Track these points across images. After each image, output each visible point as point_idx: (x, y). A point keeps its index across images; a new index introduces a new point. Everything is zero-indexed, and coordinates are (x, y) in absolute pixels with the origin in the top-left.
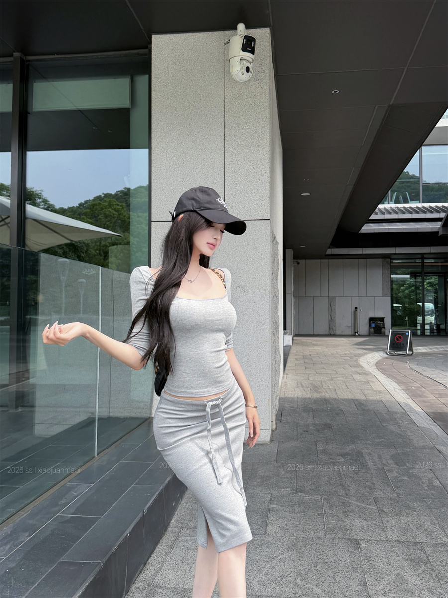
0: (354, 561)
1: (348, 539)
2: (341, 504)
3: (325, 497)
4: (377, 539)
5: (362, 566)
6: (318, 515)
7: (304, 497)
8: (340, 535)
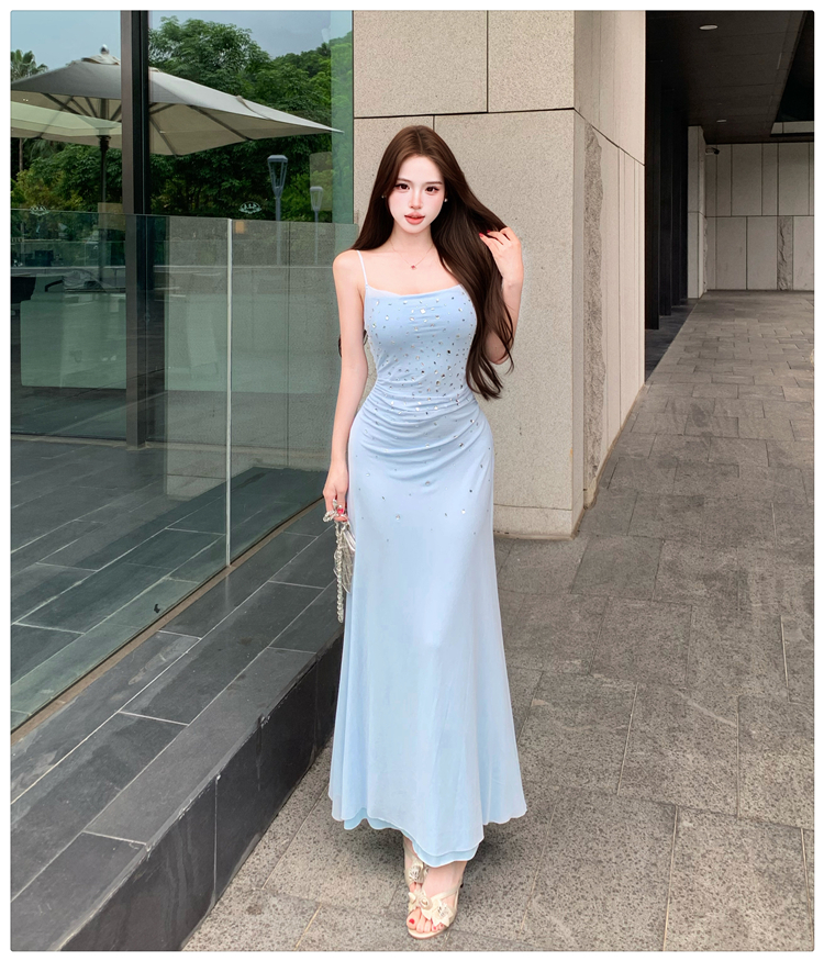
0: (655, 865)
1: (660, 803)
2: (670, 708)
3: (643, 686)
4: (718, 810)
5: (667, 879)
6: (618, 734)
7: (602, 683)
8: (645, 792)
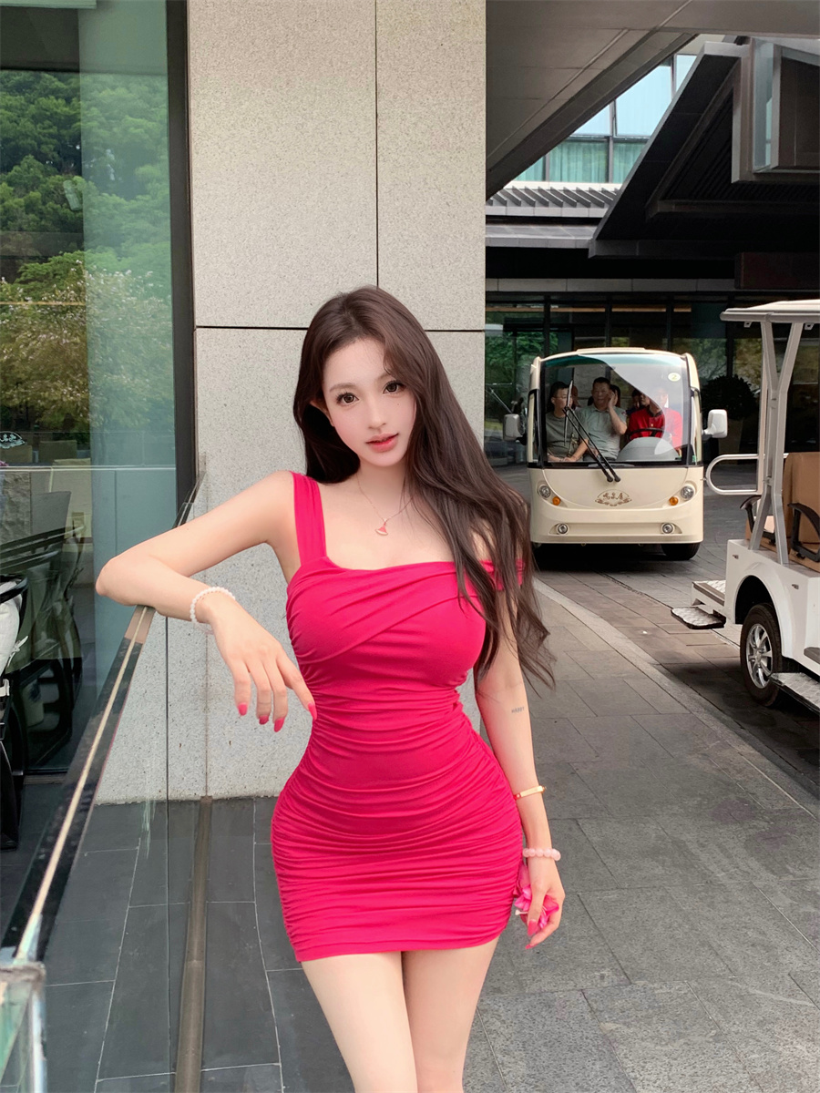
2: (738, 1001)
3: (695, 984)
6: (715, 1041)
7: (652, 990)
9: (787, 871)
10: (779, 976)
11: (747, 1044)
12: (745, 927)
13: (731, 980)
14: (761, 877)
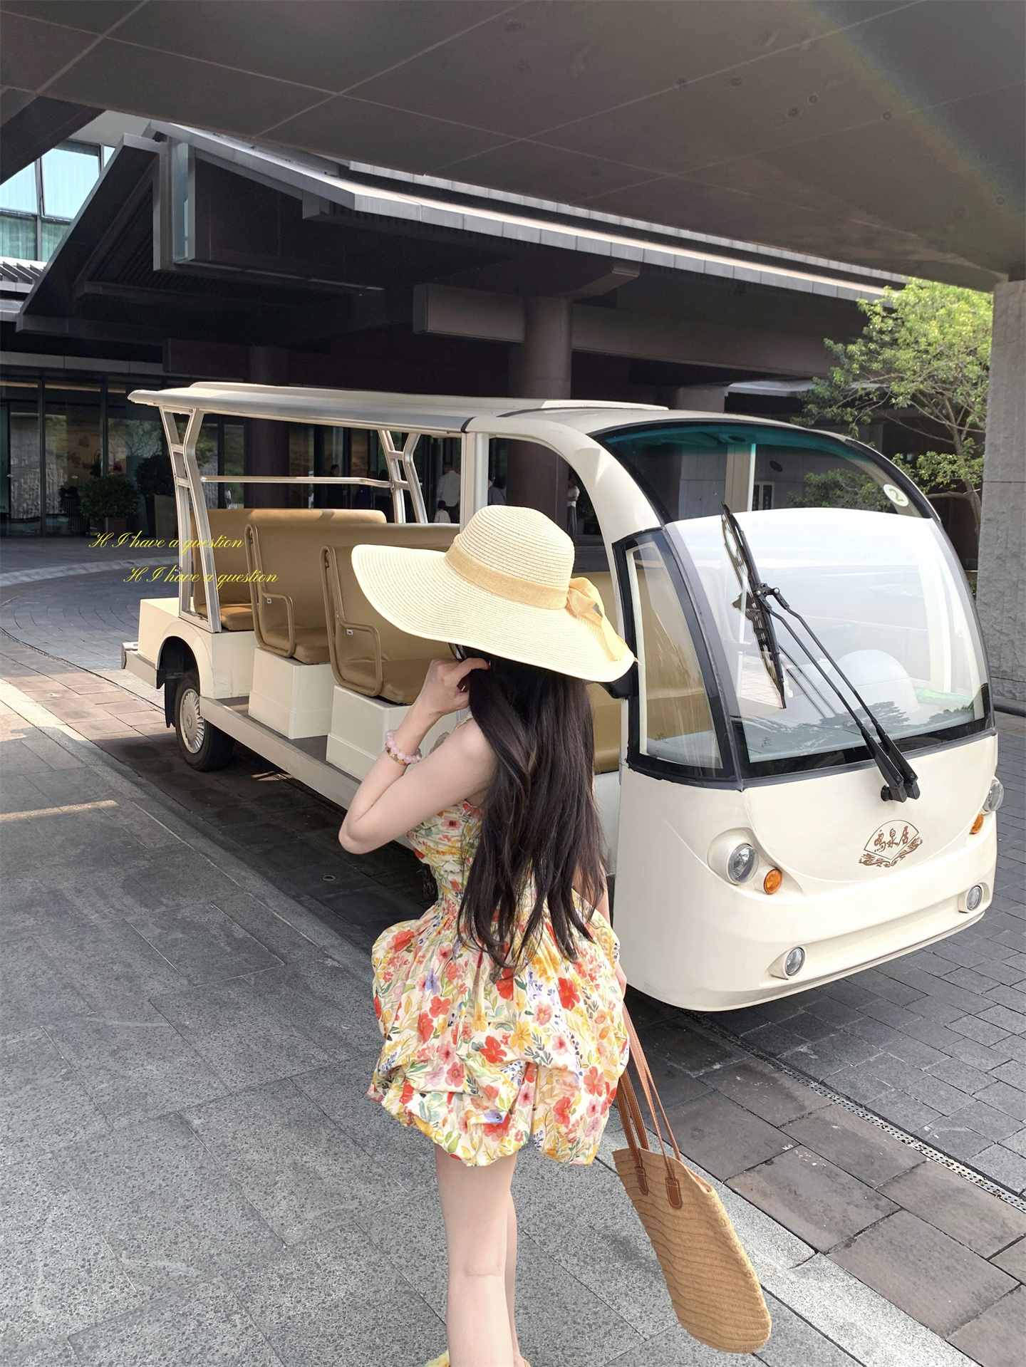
9: (161, 903)
10: (139, 1003)
11: (97, 1075)
12: (112, 963)
13: (90, 1016)
14: (135, 913)
